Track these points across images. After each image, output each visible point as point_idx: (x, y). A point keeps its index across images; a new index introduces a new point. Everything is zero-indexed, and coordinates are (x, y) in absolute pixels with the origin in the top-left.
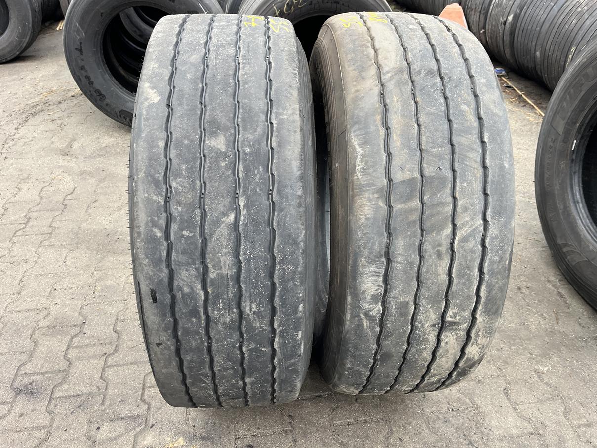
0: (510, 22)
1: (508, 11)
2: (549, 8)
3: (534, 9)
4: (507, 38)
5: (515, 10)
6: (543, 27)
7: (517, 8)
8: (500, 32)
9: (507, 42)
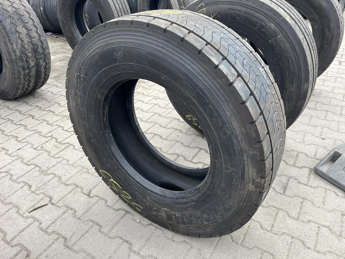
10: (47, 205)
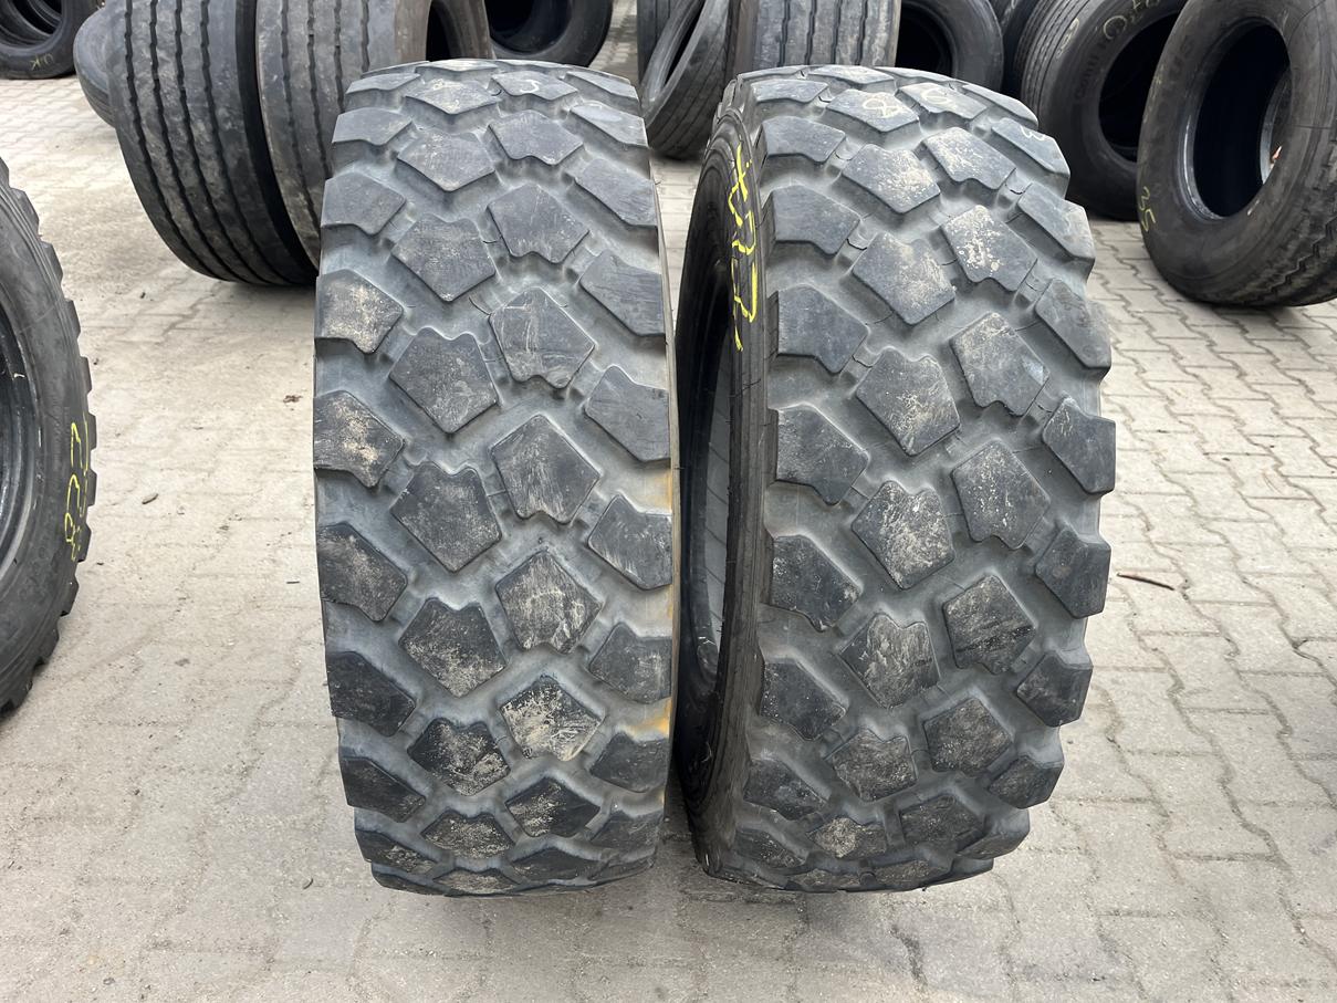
10: (1172, 589)
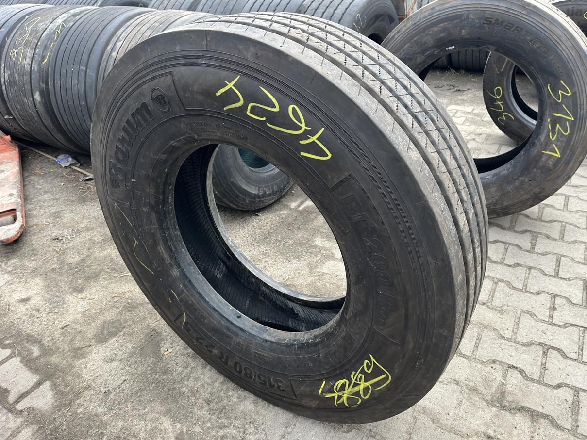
0: (39, 103)
1: (29, 88)
2: (83, 74)
3: (63, 79)
4: (47, 121)
5: (37, 86)
6: (89, 101)
7: (39, 81)
8: (34, 117)
9: (51, 127)
